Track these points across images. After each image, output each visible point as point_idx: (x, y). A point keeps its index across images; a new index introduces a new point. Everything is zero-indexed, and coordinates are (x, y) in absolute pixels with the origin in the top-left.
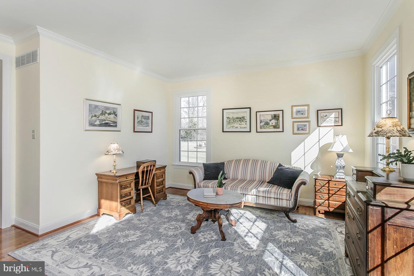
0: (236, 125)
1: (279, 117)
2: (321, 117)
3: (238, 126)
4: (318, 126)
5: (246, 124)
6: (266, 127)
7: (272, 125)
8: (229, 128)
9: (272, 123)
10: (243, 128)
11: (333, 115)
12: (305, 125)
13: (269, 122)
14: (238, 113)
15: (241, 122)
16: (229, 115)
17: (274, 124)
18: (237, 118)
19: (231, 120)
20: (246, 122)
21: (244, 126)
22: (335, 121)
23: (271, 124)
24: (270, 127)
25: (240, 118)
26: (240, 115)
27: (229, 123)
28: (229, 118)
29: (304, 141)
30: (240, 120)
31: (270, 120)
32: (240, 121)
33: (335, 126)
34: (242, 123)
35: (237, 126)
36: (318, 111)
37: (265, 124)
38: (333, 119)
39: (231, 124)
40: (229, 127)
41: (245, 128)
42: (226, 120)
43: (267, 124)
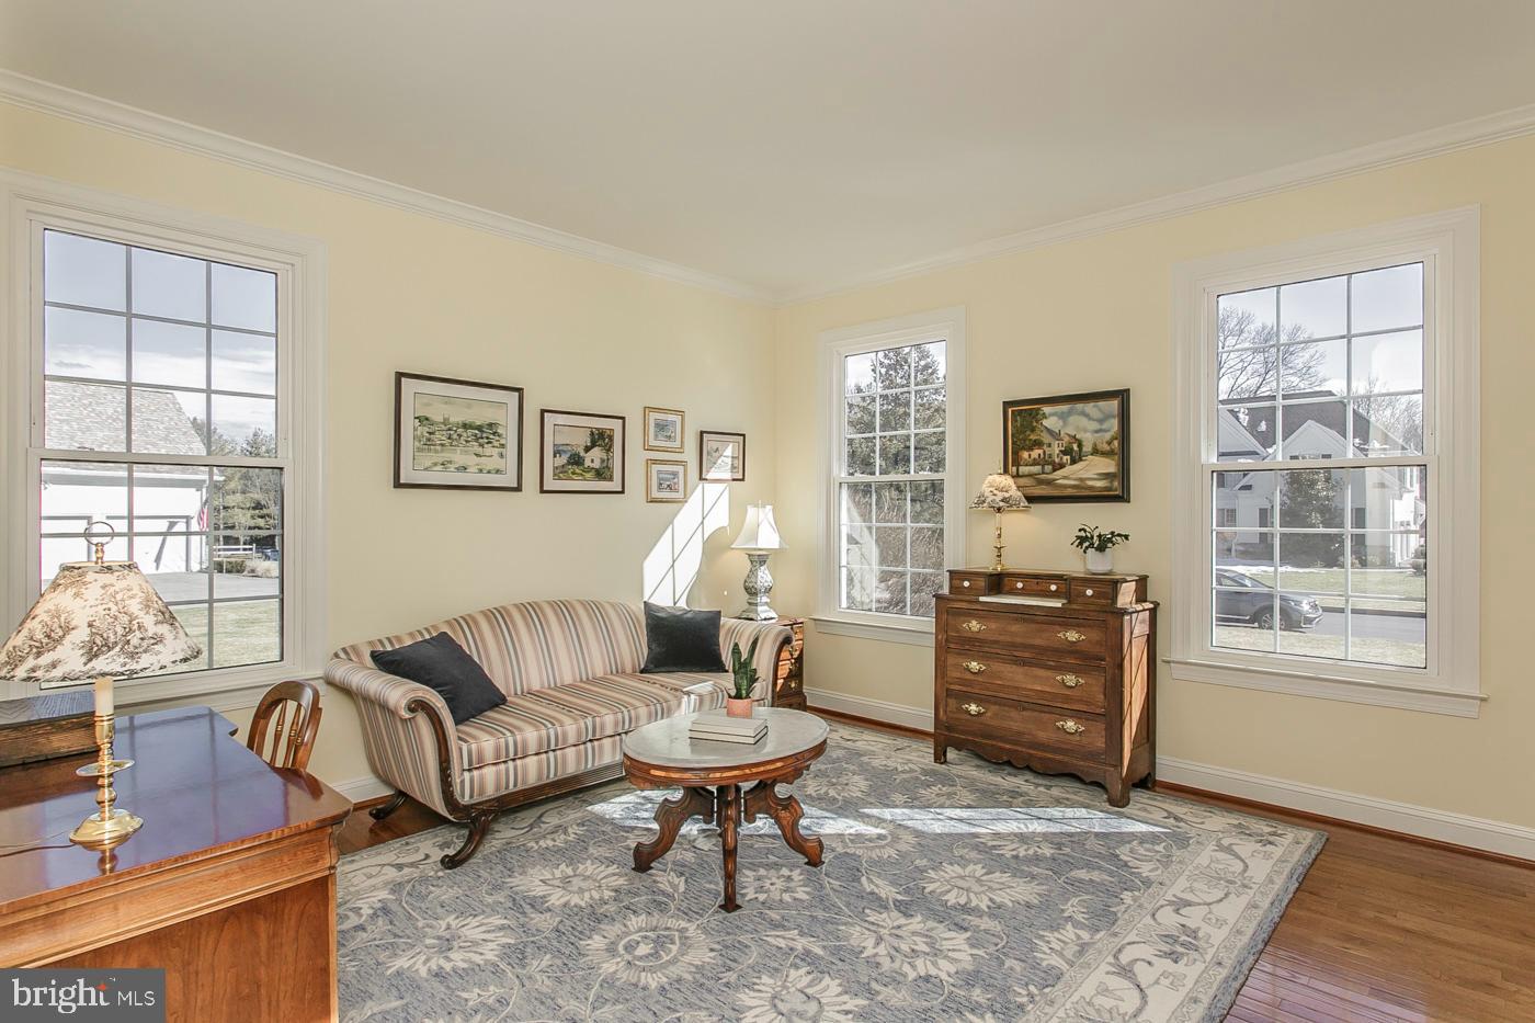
0: (458, 457)
1: (611, 438)
2: (708, 453)
3: (471, 460)
4: (701, 479)
5: (501, 456)
6: (573, 473)
7: (592, 465)
8: (426, 469)
9: (592, 461)
10: (489, 472)
11: (729, 452)
12: (675, 474)
13: (582, 454)
14: (469, 402)
15: (481, 445)
16: (428, 405)
17: (597, 465)
18: (465, 426)
19: (437, 434)
20: (503, 446)
21: (495, 463)
22: (733, 467)
23: (588, 463)
24: (588, 475)
25: (479, 428)
26: (480, 416)
27: (428, 444)
28: (427, 419)
29: (672, 522)
30: (479, 435)
31: (587, 449)
32: (477, 440)
33: (734, 480)
34: (488, 450)
35: (469, 462)
36: (702, 433)
37: (569, 463)
38: (729, 461)
39: (436, 451)
40: (428, 463)
41: (498, 471)
42: (415, 429)
43: (576, 460)
